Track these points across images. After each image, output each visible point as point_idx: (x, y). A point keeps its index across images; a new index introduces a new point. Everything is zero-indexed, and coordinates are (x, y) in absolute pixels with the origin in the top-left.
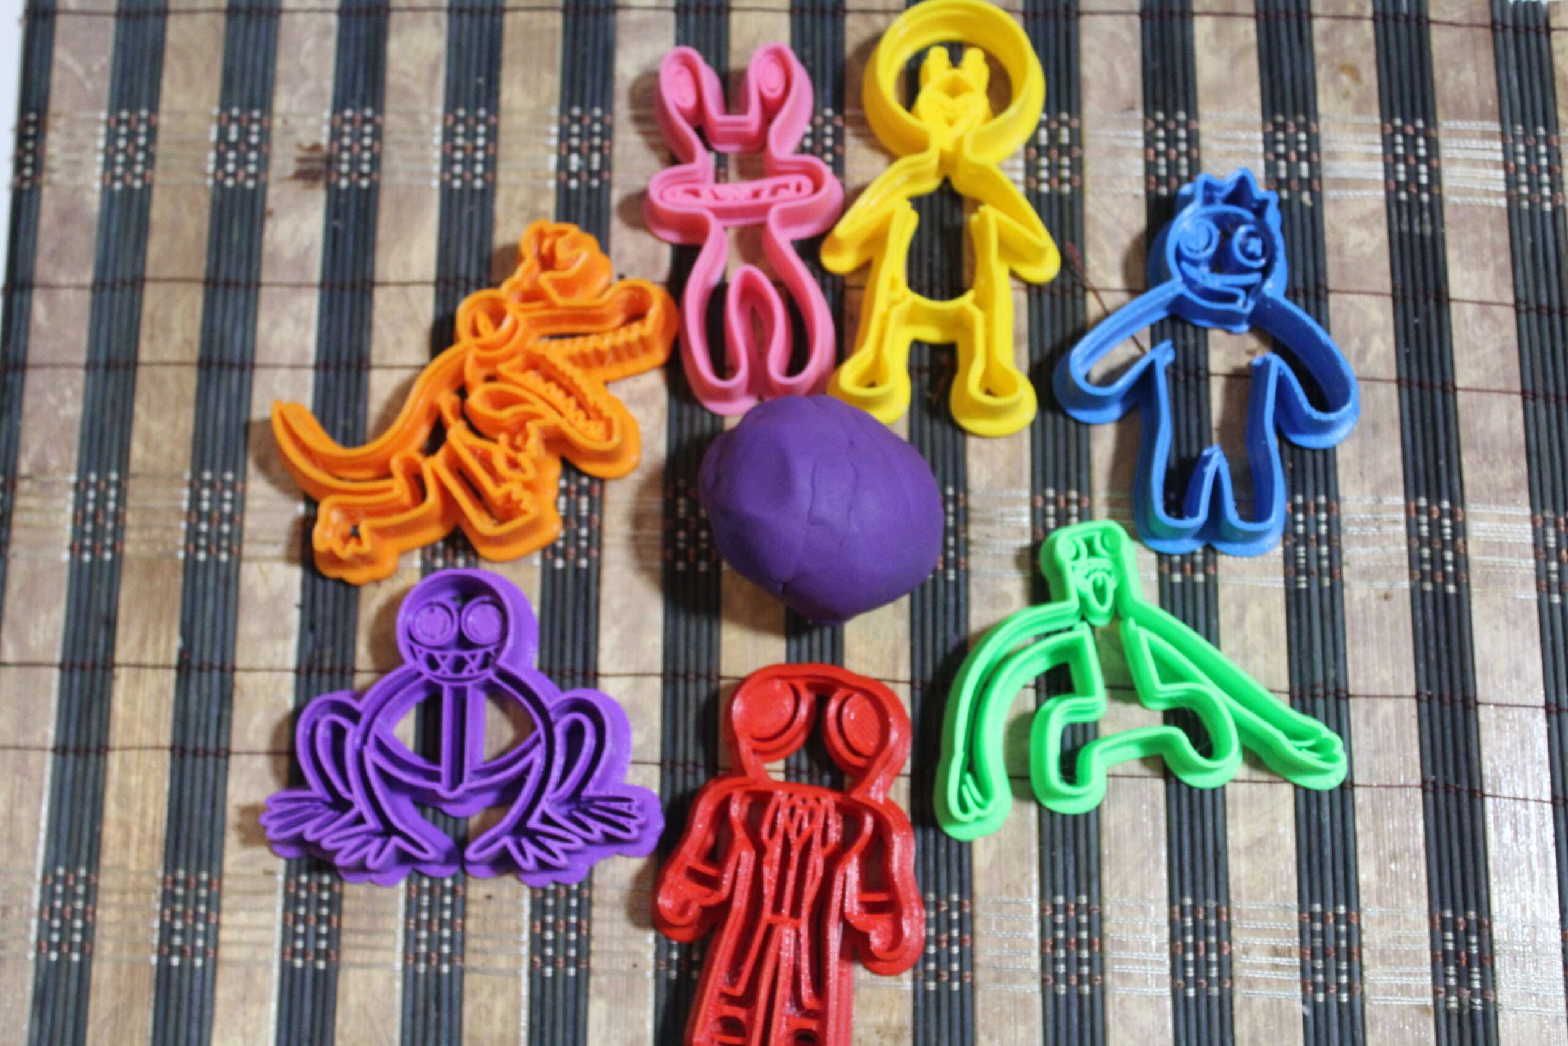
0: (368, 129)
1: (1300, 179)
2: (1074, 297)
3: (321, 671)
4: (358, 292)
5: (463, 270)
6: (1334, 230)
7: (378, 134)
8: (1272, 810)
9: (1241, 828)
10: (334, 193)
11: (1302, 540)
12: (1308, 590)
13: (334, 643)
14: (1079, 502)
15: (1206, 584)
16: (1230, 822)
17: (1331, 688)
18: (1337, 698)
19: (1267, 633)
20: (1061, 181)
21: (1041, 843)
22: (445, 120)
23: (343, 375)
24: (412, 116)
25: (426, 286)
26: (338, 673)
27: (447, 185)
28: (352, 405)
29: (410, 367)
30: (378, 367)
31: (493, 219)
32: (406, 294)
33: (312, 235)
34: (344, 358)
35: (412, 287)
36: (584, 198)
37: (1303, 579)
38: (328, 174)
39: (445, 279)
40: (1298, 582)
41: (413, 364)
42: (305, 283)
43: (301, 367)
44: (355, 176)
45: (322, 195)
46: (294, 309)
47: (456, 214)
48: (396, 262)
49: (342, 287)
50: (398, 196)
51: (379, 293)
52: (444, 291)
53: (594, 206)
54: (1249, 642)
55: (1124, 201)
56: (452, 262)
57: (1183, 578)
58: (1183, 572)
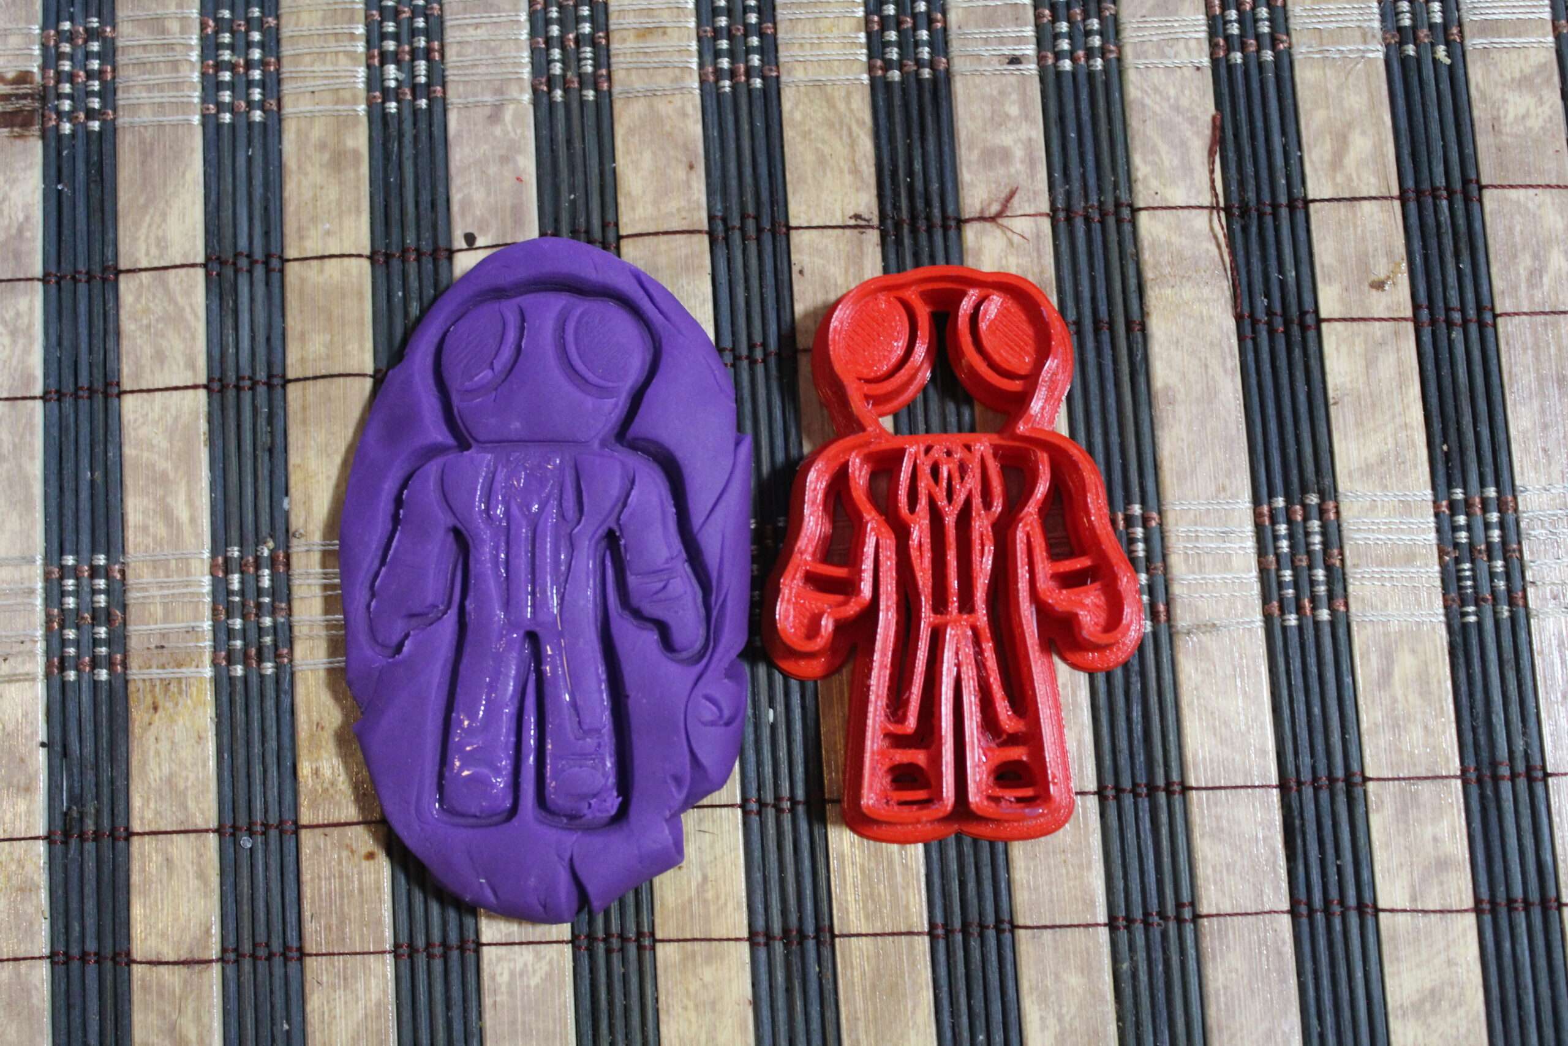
0: (95, 46)
1: (1432, 26)
2: (1119, 221)
3: (82, 837)
4: (97, 283)
5: (243, 243)
6: (1484, 97)
7: (109, 53)
8: (1447, 948)
9: (1405, 976)
10: (54, 144)
11: (1466, 554)
12: (1479, 624)
13: (98, 797)
14: (1145, 521)
15: (1333, 624)
16: (1387, 969)
17: (1521, 767)
18: (1531, 780)
19: (1425, 693)
20: (1090, 53)
21: (1120, 1018)
22: (203, 26)
23: (84, 404)
24: (157, 24)
25: (192, 270)
26: (106, 841)
27: (213, 120)
28: (99, 449)
29: (176, 388)
30: (132, 392)
31: (280, 165)
32: (164, 284)
33: (26, 207)
34: (84, 381)
35: (173, 271)
36: (408, 126)
37: (1471, 609)
38: (43, 116)
39: (218, 258)
40: (1464, 614)
41: (181, 384)
42: (22, 276)
43: (24, 398)
44: (82, 116)
45: (36, 147)
46: (9, 315)
47: (228, 162)
48: (147, 237)
49: (74, 278)
50: (142, 141)
51: (126, 285)
52: (219, 274)
53: (424, 137)
54: (1400, 707)
55: (1183, 76)
56: (228, 232)
57: (1299, 619)
58: (1299, 609)
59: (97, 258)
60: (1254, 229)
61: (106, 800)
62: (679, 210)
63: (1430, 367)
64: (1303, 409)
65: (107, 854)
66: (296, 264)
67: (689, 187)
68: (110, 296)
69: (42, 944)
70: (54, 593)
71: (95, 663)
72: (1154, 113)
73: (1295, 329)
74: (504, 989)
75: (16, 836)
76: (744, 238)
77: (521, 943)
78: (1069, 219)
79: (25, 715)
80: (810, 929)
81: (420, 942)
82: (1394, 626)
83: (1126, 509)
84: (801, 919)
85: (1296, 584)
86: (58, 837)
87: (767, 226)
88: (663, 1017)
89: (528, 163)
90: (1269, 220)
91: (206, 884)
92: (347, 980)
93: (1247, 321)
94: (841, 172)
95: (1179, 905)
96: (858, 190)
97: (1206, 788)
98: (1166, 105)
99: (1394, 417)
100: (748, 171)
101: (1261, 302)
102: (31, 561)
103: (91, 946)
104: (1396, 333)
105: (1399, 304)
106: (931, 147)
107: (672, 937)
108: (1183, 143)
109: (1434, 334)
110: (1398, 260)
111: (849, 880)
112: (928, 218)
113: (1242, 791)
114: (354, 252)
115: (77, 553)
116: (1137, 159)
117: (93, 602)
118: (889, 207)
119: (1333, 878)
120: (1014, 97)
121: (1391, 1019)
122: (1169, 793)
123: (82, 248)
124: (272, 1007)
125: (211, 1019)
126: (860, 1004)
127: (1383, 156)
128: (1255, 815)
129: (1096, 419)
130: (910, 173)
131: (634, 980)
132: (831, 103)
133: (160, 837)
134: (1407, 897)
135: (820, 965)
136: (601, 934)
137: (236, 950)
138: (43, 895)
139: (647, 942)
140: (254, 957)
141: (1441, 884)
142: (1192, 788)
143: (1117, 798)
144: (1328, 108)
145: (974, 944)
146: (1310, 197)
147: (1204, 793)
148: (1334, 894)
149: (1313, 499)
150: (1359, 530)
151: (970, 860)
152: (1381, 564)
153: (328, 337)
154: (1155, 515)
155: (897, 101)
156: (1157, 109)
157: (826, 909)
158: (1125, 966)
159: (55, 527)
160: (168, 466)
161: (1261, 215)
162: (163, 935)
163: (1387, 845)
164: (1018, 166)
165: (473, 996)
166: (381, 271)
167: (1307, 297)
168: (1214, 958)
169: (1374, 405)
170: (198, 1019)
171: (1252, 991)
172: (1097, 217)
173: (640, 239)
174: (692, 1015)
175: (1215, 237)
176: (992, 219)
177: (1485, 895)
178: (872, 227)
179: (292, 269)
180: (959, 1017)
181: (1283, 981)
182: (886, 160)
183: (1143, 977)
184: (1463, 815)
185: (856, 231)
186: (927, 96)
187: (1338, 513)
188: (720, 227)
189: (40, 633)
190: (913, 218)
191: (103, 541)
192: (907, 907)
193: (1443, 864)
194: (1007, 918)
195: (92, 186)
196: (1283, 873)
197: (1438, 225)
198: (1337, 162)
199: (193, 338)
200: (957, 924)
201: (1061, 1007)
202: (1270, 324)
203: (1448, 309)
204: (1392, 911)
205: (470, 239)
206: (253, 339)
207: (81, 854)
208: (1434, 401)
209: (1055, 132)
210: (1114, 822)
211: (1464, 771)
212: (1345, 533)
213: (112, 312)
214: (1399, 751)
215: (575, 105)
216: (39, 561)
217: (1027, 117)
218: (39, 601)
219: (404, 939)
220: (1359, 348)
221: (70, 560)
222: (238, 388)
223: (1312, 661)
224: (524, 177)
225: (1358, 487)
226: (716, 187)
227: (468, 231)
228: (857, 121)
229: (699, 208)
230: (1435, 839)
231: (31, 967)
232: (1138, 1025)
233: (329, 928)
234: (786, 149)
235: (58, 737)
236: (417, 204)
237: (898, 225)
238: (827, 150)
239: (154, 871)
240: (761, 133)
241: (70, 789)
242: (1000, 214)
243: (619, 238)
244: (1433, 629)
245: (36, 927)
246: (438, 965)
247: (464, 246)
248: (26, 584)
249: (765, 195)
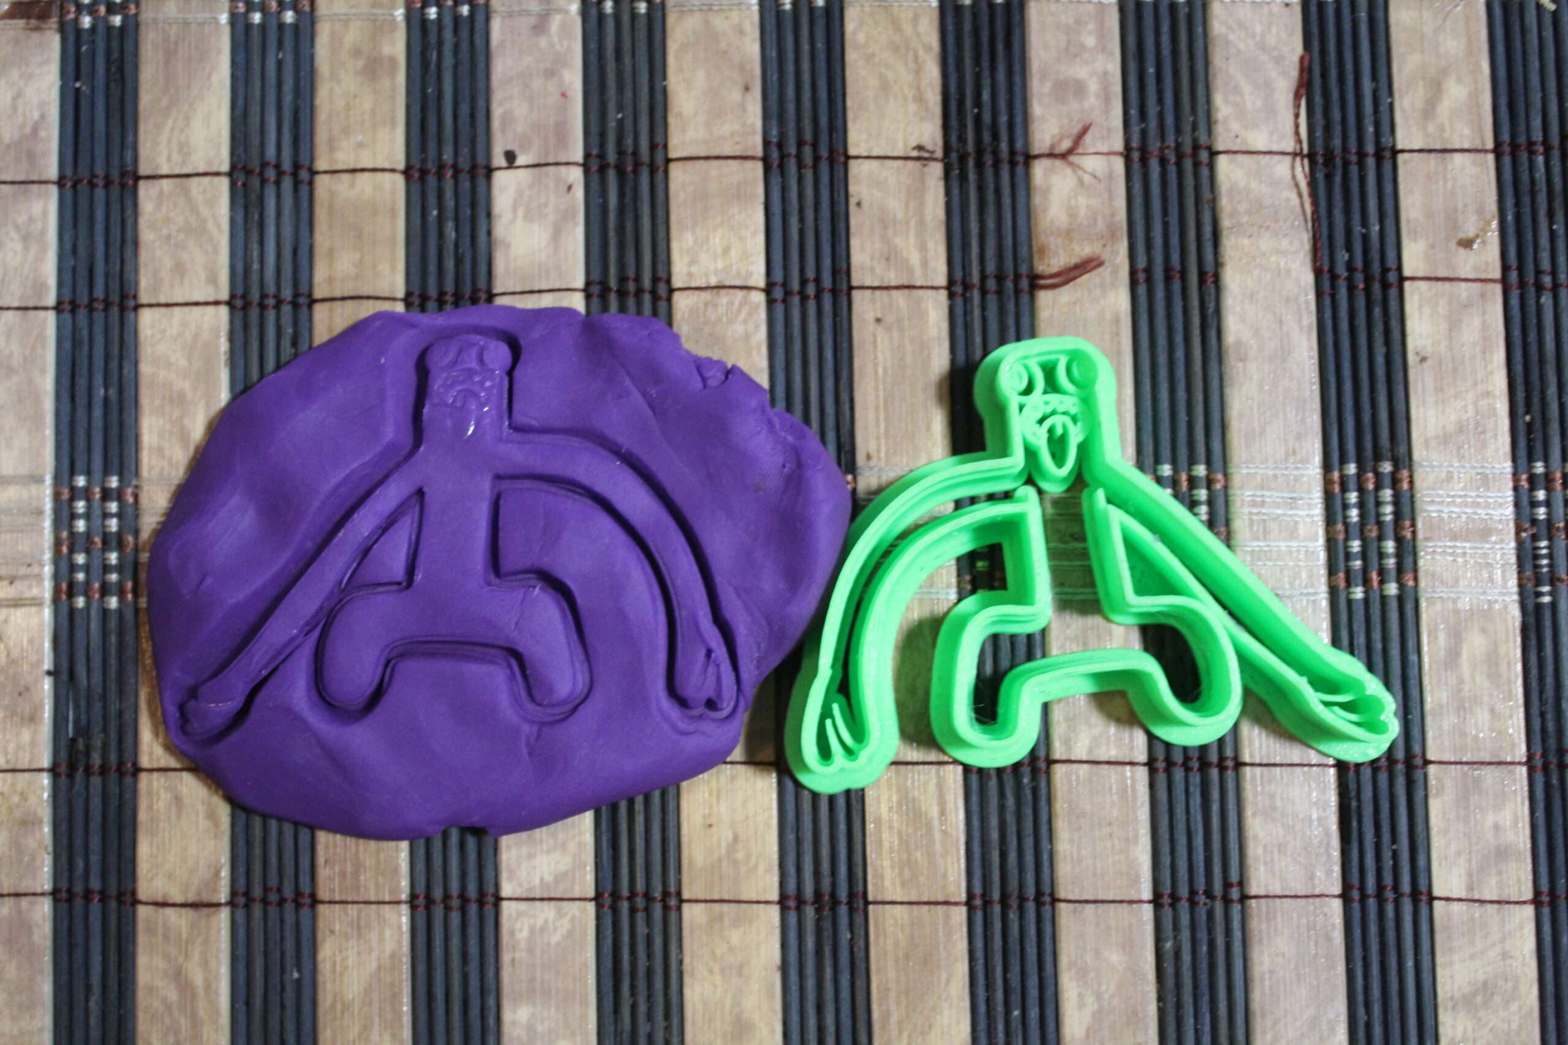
2: (1196, 165)
3: (88, 771)
4: (115, 189)
5: (271, 152)
8: (1503, 940)
9: (1457, 967)
10: (72, 37)
11: (1544, 531)
12: (1554, 606)
13: (105, 730)
14: (1209, 483)
15: (1400, 598)
16: (1440, 959)
19: (1493, 675)
21: (1160, 998)
23: (99, 317)
25: (216, 179)
26: (113, 776)
27: (241, 20)
28: (114, 365)
29: (197, 304)
30: (150, 306)
31: (312, 72)
32: (186, 192)
33: (42, 105)
34: (99, 293)
35: (195, 180)
36: (448, 34)
37: (1546, 589)
38: (62, 8)
39: (244, 167)
40: (1539, 594)
41: (201, 299)
42: (35, 178)
43: (36, 308)
44: (102, 10)
45: (54, 41)
46: (22, 219)
47: (256, 66)
48: (170, 141)
49: (91, 183)
50: (166, 40)
51: (146, 192)
52: (244, 185)
53: (465, 46)
54: (1467, 688)
55: (1271, 14)
56: (256, 141)
57: (1366, 592)
58: (1366, 582)
59: (115, 161)
60: (1338, 179)
61: (113, 735)
62: (732, 134)
63: (1517, 333)
64: (1380, 371)
65: (114, 789)
66: (326, 177)
67: (744, 110)
68: (129, 203)
69: (44, 879)
70: (63, 516)
71: (105, 590)
72: (1239, 51)
73: (1376, 287)
74: (523, 945)
75: (19, 766)
76: (800, 165)
77: (542, 899)
78: (1144, 160)
79: (31, 641)
80: (843, 894)
81: (438, 894)
82: (1465, 603)
83: (1190, 470)
84: (834, 885)
85: (1364, 555)
86: (63, 769)
87: (824, 152)
88: (687, 979)
89: (574, 79)
90: (1354, 169)
91: (216, 824)
92: (359, 929)
93: (1326, 276)
94: (905, 99)
95: (1227, 885)
96: (922, 119)
97: (1260, 765)
98: (1251, 42)
99: (1475, 384)
100: (807, 95)
101: (1342, 256)
102: (39, 480)
103: (95, 884)
104: (1483, 296)
105: (1487, 264)
106: (1001, 76)
107: (700, 897)
108: (1268, 85)
109: (1522, 297)
110: (1488, 216)
111: (886, 845)
112: (995, 152)
113: (1298, 770)
114: (387, 166)
115: (88, 473)
116: (1218, 99)
117: (104, 526)
118: (954, 139)
119: (1388, 863)
120: (1091, 26)
121: (1441, 1011)
122: (1222, 768)
123: (100, 150)
124: (283, 954)
125: (219, 965)
126: (892, 974)
127: (1479, 106)
128: (1310, 795)
129: (1163, 373)
130: (978, 103)
131: (658, 941)
132: (897, 27)
133: (170, 774)
134: (1464, 886)
135: (852, 932)
136: (625, 892)
137: (247, 894)
138: (47, 829)
139: (673, 902)
140: (265, 902)
141: (1500, 873)
142: (1245, 764)
143: (1168, 770)
144: (1422, 52)
145: (1013, 916)
146: (1399, 146)
147: (1258, 770)
148: (1388, 880)
149: (1387, 467)
150: (1432, 502)
151: (1012, 829)
152: (1454, 538)
153: (358, 256)
154: (1220, 476)
155: (967, 26)
156: (1242, 46)
157: (860, 875)
158: (1169, 945)
159: (66, 445)
160: (187, 386)
161: (1346, 164)
162: (170, 876)
163: (1446, 832)
164: (1092, 100)
165: (491, 952)
166: (416, 188)
167: (1391, 255)
168: (1261, 940)
169: (1455, 370)
170: (205, 963)
171: (1298, 975)
172: (1172, 158)
173: (690, 163)
174: (718, 979)
175: (1297, 185)
176: (1063, 156)
177: (1545, 887)
178: (935, 159)
179: (322, 182)
180: (994, 990)
181: (1332, 967)
182: (953, 89)
183: (1186, 957)
184: (1527, 803)
185: (918, 164)
186: (999, 23)
187: (1411, 482)
188: (775, 155)
189: (48, 556)
190: (980, 152)
191: (116, 461)
192: (945, 876)
193: (1502, 853)
194: (1047, 891)
195: (112, 84)
196: (1336, 854)
197: (1533, 182)
198: (1429, 110)
199: (216, 251)
200: (996, 895)
201: (1100, 984)
202: (1350, 280)
203: (1538, 272)
204: (1447, 899)
205: (510, 157)
206: (279, 255)
207: (87, 788)
208: (1519, 368)
209: (1132, 66)
210: (1163, 795)
211: (1530, 757)
212: (1418, 505)
213: (130, 221)
214: (1463, 734)
215: (626, 18)
216: (49, 480)
217: (1103, 50)
218: (47, 523)
219: (421, 890)
220: (1443, 308)
221: (81, 481)
222: (262, 307)
223: (1377, 636)
224: (570, 93)
225: (1434, 456)
226: (774, 110)
227: (509, 148)
228: (924, 45)
229: (754, 133)
230: (1496, 827)
231: (32, 904)
232: (1179, 1006)
233: (343, 874)
234: (848, 73)
235: (65, 665)
236: (456, 117)
237: (963, 159)
238: (890, 75)
239: (162, 811)
240: (822, 56)
241: (77, 721)
242: (1070, 152)
243: (668, 161)
244: (1506, 607)
245: (38, 863)
246: (455, 918)
247: (503, 163)
248: (35, 504)
249: (824, 121)
